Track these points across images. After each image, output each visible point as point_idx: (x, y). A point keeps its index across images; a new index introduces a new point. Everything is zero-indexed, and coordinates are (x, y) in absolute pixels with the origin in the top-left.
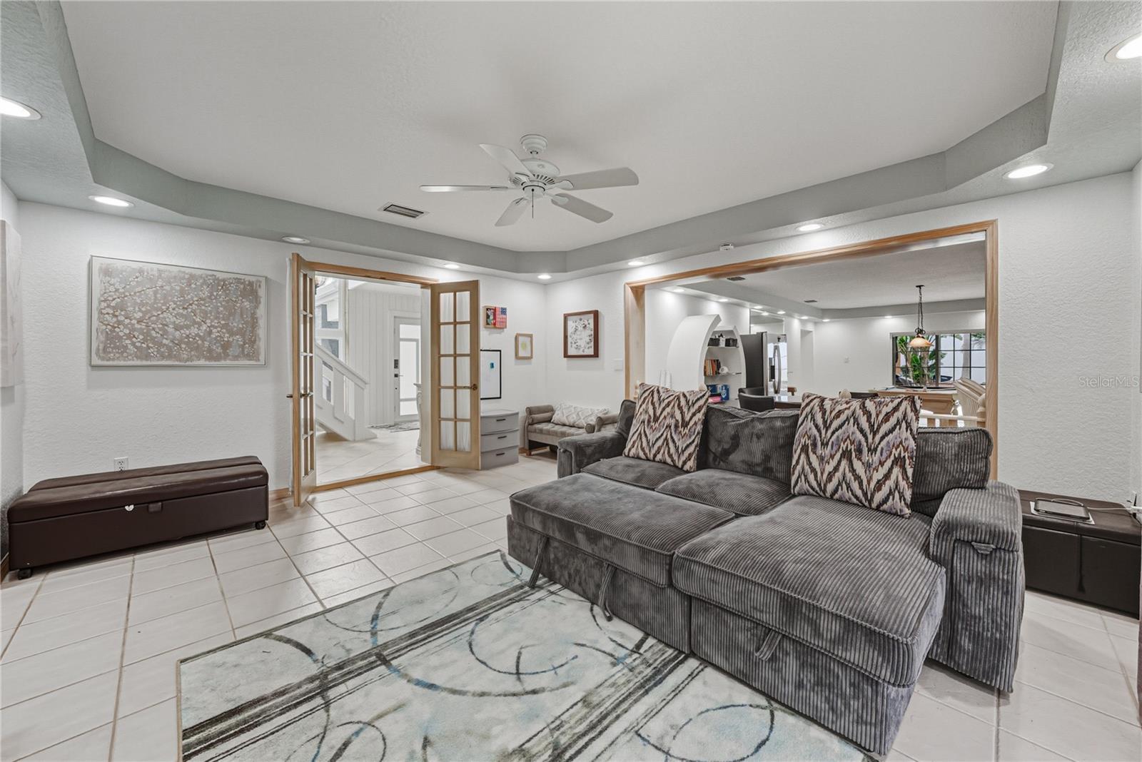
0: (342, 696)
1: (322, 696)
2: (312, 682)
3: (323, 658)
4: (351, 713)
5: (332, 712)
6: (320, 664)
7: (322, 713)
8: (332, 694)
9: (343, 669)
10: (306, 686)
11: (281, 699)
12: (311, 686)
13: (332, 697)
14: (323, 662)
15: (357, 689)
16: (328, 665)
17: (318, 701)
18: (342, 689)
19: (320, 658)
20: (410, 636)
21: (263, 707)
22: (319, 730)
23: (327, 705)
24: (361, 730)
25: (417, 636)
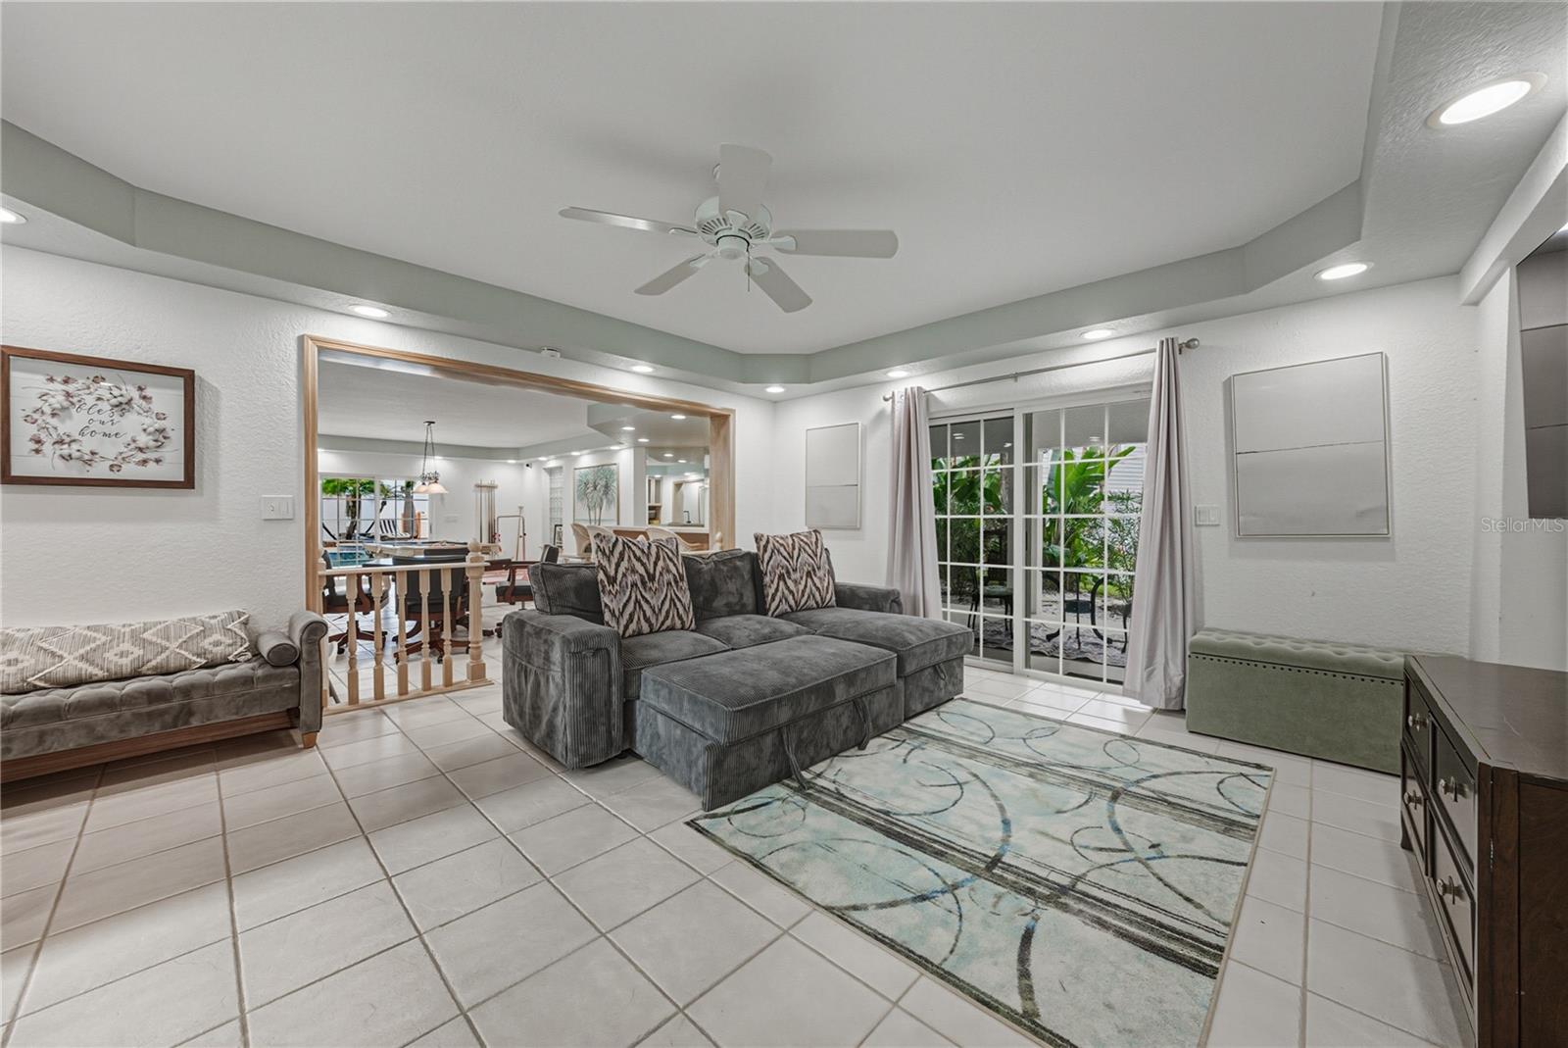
0: (1062, 873)
1: (1074, 886)
2: (1066, 904)
3: (1026, 915)
4: (1072, 859)
5: (1083, 871)
6: (1038, 912)
7: (1090, 877)
8: (1065, 881)
9: (1029, 888)
10: (1075, 906)
11: (1105, 918)
12: (1071, 903)
13: (1070, 880)
14: (1033, 911)
15: (1046, 866)
16: (1034, 903)
17: (1080, 886)
18: (1053, 877)
19: (1028, 918)
20: (942, 856)
21: (1127, 927)
22: (1105, 870)
23: (1078, 878)
24: (1081, 847)
25: (939, 850)
